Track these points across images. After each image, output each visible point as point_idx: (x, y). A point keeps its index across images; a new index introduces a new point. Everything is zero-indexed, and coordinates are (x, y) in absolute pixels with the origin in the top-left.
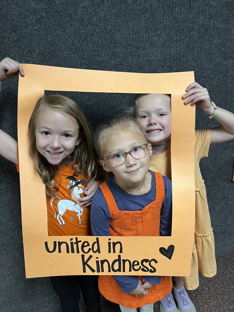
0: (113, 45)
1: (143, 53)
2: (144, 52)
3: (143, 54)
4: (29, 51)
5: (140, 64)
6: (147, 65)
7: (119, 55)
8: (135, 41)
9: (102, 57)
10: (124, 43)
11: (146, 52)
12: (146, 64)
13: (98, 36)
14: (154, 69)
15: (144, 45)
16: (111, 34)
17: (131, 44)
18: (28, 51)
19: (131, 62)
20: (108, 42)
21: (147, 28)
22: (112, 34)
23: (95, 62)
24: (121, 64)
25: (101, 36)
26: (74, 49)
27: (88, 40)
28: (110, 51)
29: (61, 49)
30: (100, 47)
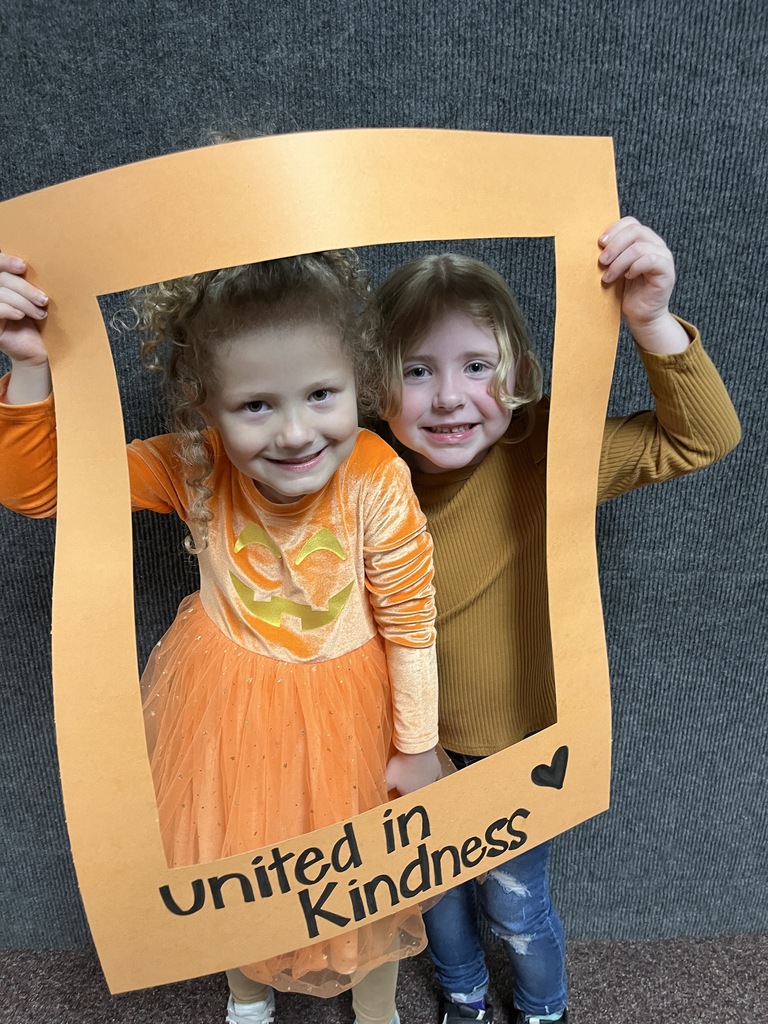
0: (607, 48)
1: (711, 95)
2: (714, 92)
3: (708, 97)
4: (327, 24)
5: (689, 132)
6: (717, 142)
7: (621, 86)
8: (687, 49)
9: (560, 83)
10: (648, 46)
11: (722, 93)
12: (714, 138)
13: (564, 9)
14: (739, 163)
15: (720, 68)
16: (610, 11)
17: (674, 57)
18: (320, 24)
19: (658, 120)
20: (593, 36)
21: (740, 8)
22: (613, 11)
23: (532, 96)
24: (621, 122)
25: (574, 11)
26: (471, 39)
27: (525, 15)
28: (594, 66)
29: (429, 32)
30: (563, 47)
